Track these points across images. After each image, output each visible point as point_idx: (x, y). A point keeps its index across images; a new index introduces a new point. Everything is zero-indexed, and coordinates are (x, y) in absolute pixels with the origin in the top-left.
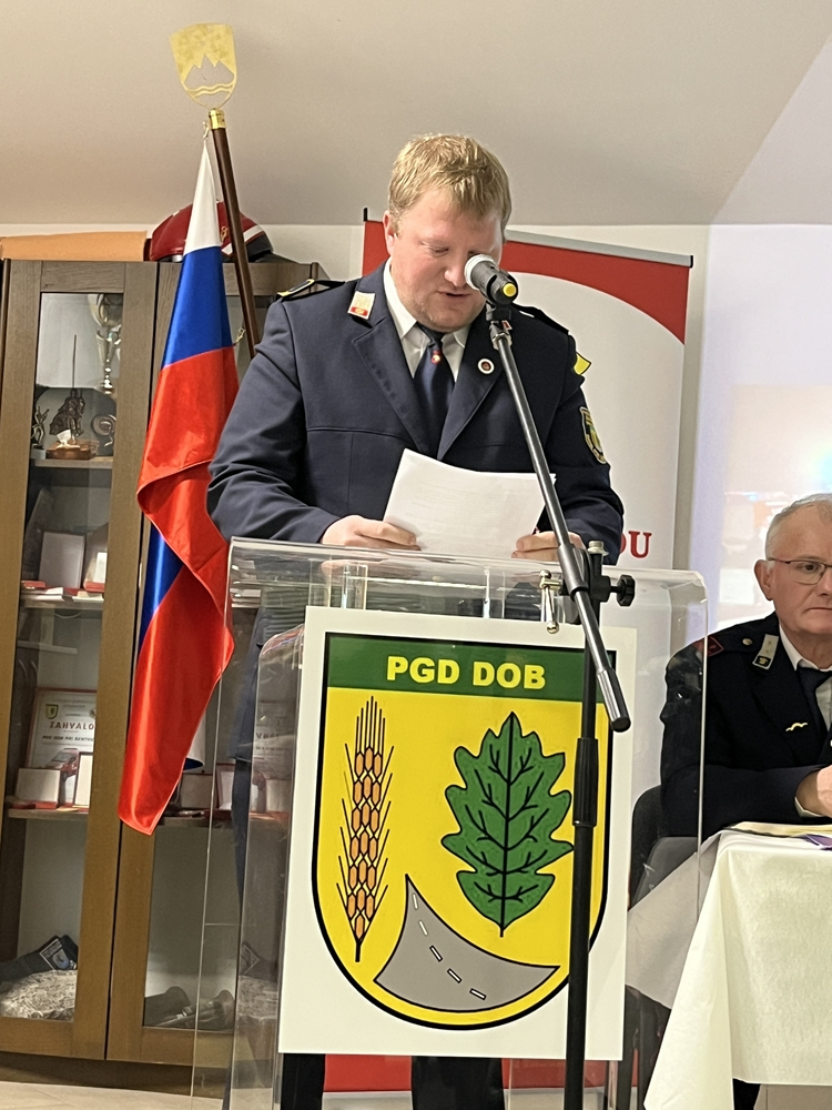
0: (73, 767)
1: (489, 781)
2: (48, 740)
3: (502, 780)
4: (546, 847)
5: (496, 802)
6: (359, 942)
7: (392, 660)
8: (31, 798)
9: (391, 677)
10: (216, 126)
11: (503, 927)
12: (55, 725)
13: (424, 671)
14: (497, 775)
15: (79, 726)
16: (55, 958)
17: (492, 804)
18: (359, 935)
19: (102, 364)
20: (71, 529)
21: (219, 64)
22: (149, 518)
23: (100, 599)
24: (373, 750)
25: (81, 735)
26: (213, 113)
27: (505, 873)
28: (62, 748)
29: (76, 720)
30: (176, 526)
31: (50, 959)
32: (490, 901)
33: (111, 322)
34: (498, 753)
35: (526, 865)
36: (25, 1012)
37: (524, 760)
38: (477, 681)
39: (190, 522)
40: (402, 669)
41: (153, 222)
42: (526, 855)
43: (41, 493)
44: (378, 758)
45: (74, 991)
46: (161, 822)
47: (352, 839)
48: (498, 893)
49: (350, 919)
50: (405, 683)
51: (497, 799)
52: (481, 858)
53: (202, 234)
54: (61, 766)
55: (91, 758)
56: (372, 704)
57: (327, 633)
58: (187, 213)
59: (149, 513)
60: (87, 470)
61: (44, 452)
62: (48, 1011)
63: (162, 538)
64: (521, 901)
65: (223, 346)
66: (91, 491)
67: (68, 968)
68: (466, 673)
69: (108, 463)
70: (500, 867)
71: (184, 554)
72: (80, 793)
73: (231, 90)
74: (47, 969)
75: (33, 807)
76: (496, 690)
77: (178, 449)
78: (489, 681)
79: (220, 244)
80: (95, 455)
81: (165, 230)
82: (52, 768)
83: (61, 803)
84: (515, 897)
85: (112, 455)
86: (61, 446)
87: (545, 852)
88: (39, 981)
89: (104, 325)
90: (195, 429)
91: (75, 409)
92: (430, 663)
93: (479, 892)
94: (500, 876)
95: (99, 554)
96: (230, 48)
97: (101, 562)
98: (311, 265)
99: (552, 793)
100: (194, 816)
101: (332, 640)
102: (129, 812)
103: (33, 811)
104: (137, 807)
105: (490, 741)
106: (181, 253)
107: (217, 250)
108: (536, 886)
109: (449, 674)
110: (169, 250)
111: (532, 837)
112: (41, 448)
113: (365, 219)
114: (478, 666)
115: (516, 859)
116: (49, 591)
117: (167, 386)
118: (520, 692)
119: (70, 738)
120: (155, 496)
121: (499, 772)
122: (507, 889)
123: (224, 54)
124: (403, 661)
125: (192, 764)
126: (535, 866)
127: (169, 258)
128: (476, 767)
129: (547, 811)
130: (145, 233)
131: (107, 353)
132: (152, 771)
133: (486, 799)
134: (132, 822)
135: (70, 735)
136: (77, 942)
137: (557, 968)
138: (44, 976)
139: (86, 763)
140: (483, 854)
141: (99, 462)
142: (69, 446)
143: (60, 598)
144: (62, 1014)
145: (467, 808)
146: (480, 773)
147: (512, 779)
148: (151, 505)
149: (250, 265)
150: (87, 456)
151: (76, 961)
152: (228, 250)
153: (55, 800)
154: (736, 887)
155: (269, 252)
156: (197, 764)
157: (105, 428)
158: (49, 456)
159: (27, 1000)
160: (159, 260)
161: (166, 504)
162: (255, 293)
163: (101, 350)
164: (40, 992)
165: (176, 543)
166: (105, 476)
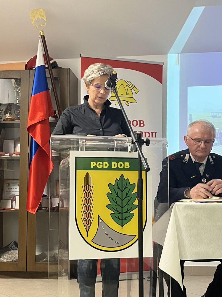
0: (15, 199)
1: (117, 191)
2: (8, 193)
3: (120, 191)
4: (132, 206)
5: (119, 196)
6: (87, 232)
7: (92, 163)
8: (4, 207)
9: (92, 167)
10: (42, 34)
11: (122, 227)
12: (9, 188)
13: (100, 165)
14: (119, 190)
15: (15, 188)
16: (12, 247)
17: (118, 197)
18: (87, 230)
19: (16, 97)
20: (11, 139)
21: (42, 19)
22: (30, 134)
23: (19, 156)
24: (88, 185)
25: (16, 191)
26: (41, 31)
27: (122, 213)
28: (11, 194)
29: (14, 187)
30: (37, 136)
31: (11, 248)
32: (119, 220)
33: (18, 86)
34: (119, 184)
35: (127, 211)
36: (6, 261)
37: (125, 185)
38: (113, 167)
39: (41, 135)
40: (95, 165)
41: (27, 60)
42: (127, 209)
43: (3, 130)
44: (90, 187)
45: (18, 255)
46: (37, 211)
47: (84, 207)
48: (121, 218)
49: (85, 226)
50: (95, 168)
51: (119, 195)
52: (116, 210)
53: (40, 62)
54: (11, 199)
55: (19, 196)
56: (88, 174)
57: (76, 157)
58: (36, 57)
59: (30, 133)
60: (14, 123)
61: (2, 120)
62: (11, 260)
63: (34, 139)
64: (126, 220)
65: (47, 90)
66: (15, 129)
67: (16, 249)
68: (110, 165)
69: (19, 121)
70: (121, 212)
71: (40, 143)
72: (17, 205)
73: (45, 25)
74: (10, 250)
75: (5, 209)
76: (118, 169)
77: (36, 117)
78: (116, 167)
79: (45, 64)
80: (15, 120)
81: (30, 62)
82: (9, 199)
83: (12, 208)
84: (125, 219)
85: (20, 119)
86: (7, 118)
87: (132, 208)
88: (8, 253)
89: (16, 87)
90: (41, 111)
91: (10, 108)
92: (101, 163)
93: (116, 218)
94: (121, 214)
95: (18, 145)
96: (44, 15)
97: (19, 147)
98: (68, 69)
99: (133, 193)
100: (45, 209)
101: (77, 159)
102: (29, 209)
103: (5, 210)
104: (31, 207)
105: (117, 181)
106: (35, 67)
107: (44, 66)
108: (130, 216)
109: (106, 166)
110: (32, 67)
111: (128, 204)
112: (2, 118)
113: (81, 56)
114: (113, 163)
115: (125, 210)
116: (6, 155)
117: (33, 101)
118: (124, 169)
119: (13, 192)
120: (32, 129)
121: (119, 189)
122: (123, 217)
123: (43, 16)
124: (95, 163)
125: (44, 196)
126: (129, 211)
127: (32, 69)
128: (114, 188)
129: (132, 197)
130: (25, 63)
131: (17, 94)
132: (34, 198)
133: (117, 195)
134: (30, 211)
135: (13, 191)
136: (18, 243)
137: (136, 235)
138: (10, 252)
139: (18, 198)
140: (117, 209)
141: (17, 121)
142: (9, 117)
143: (9, 156)
144: (15, 261)
145: (112, 198)
146: (115, 189)
147: (123, 190)
148: (30, 131)
149: (52, 69)
150: (13, 120)
151: (18, 248)
152: (47, 66)
153: (10, 207)
154: (178, 213)
155: (57, 66)
156: (46, 196)
157: (18, 113)
158: (4, 120)
159: (6, 258)
160: (29, 69)
161: (34, 130)
162: (54, 76)
163: (15, 94)
164: (9, 256)
165: (37, 141)
166: (19, 124)
